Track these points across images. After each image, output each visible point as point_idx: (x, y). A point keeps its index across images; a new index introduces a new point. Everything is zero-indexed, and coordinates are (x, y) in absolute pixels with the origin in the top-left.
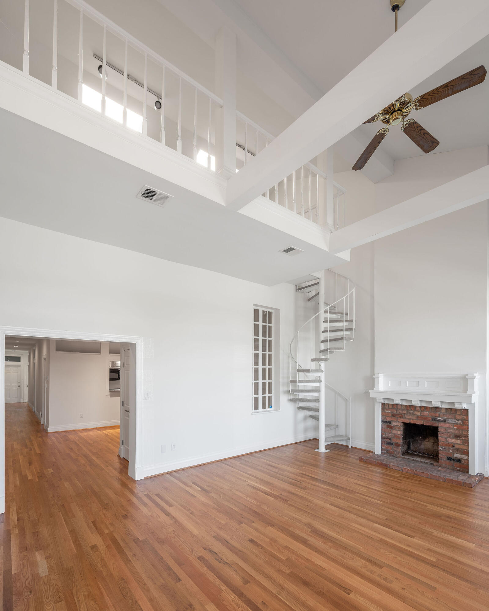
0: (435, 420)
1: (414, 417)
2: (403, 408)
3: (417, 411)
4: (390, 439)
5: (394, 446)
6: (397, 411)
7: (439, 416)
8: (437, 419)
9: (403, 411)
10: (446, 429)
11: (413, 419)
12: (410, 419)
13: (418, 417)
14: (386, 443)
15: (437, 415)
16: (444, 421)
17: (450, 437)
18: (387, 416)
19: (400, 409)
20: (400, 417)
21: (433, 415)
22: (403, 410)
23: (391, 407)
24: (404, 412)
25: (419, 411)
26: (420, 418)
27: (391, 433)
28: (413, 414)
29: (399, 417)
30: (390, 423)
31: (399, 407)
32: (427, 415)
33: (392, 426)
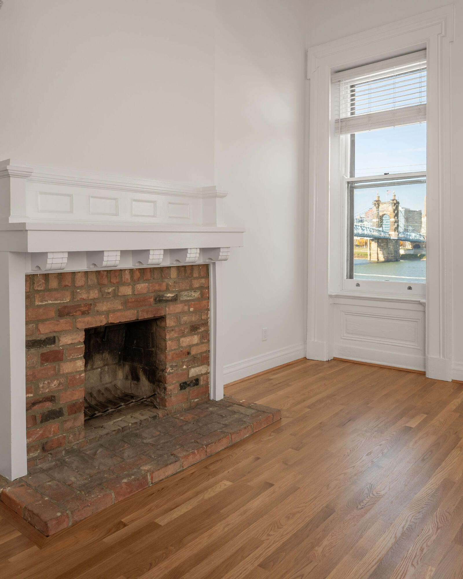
0: (160, 301)
1: (117, 305)
2: (90, 283)
3: (124, 284)
4: (51, 399)
5: (66, 417)
6: (73, 295)
7: (168, 290)
8: (163, 296)
9: (91, 292)
10: (177, 316)
11: (114, 311)
12: (107, 313)
13: (126, 302)
14: (39, 420)
15: (164, 287)
16: (175, 299)
17: (184, 336)
18: (43, 321)
19: (81, 287)
20: (84, 313)
21: (157, 287)
22: (89, 288)
23: (54, 284)
24: (94, 294)
25: (129, 284)
26: (130, 304)
27: (57, 375)
28: (115, 295)
29: (78, 313)
30: (52, 340)
31: (80, 281)
32: (145, 291)
33: (59, 352)
